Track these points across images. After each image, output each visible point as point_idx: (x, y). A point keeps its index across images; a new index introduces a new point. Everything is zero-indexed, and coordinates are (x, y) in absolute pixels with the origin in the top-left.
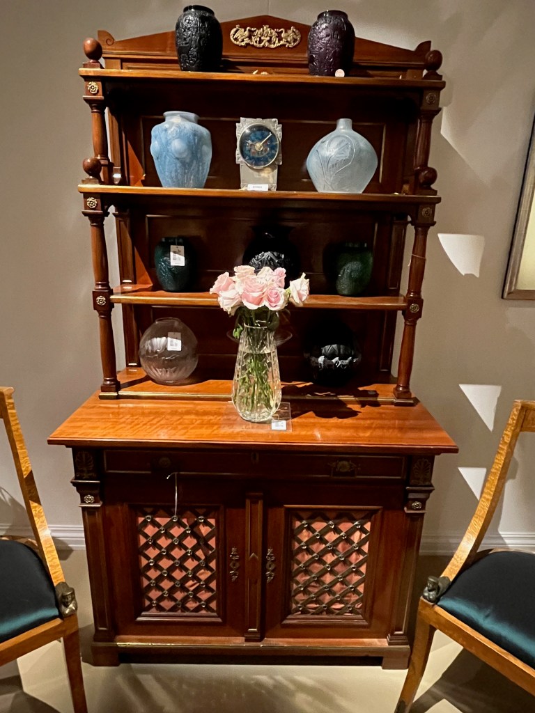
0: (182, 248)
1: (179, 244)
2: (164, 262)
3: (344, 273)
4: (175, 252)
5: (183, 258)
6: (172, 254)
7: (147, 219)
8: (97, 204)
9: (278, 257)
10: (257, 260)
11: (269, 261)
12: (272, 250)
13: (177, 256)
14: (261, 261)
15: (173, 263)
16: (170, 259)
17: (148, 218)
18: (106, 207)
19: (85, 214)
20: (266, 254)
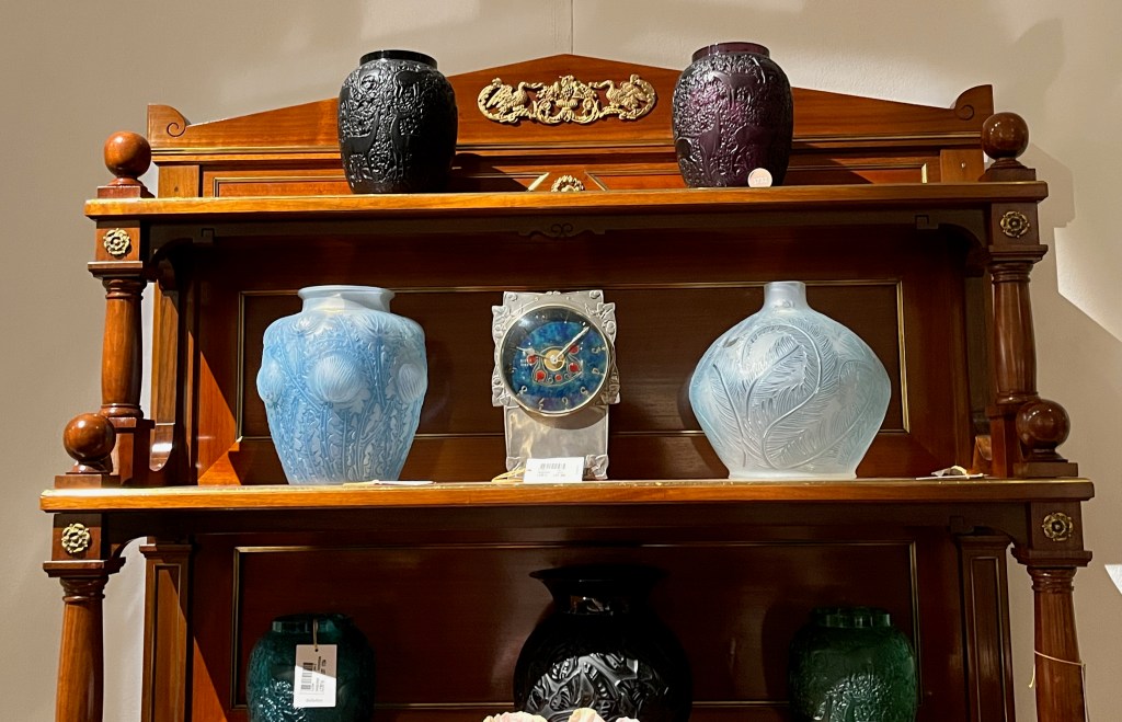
0: (330, 652)
1: (323, 640)
2: (275, 696)
3: (829, 708)
4: (308, 666)
5: (331, 683)
6: (299, 670)
7: (236, 561)
8: (90, 542)
9: (622, 671)
10: (558, 681)
11: (595, 683)
12: (602, 649)
13: (315, 675)
14: (569, 685)
15: (301, 700)
16: (292, 689)
17: (243, 555)
18: (115, 547)
19: (52, 571)
20: (583, 660)
